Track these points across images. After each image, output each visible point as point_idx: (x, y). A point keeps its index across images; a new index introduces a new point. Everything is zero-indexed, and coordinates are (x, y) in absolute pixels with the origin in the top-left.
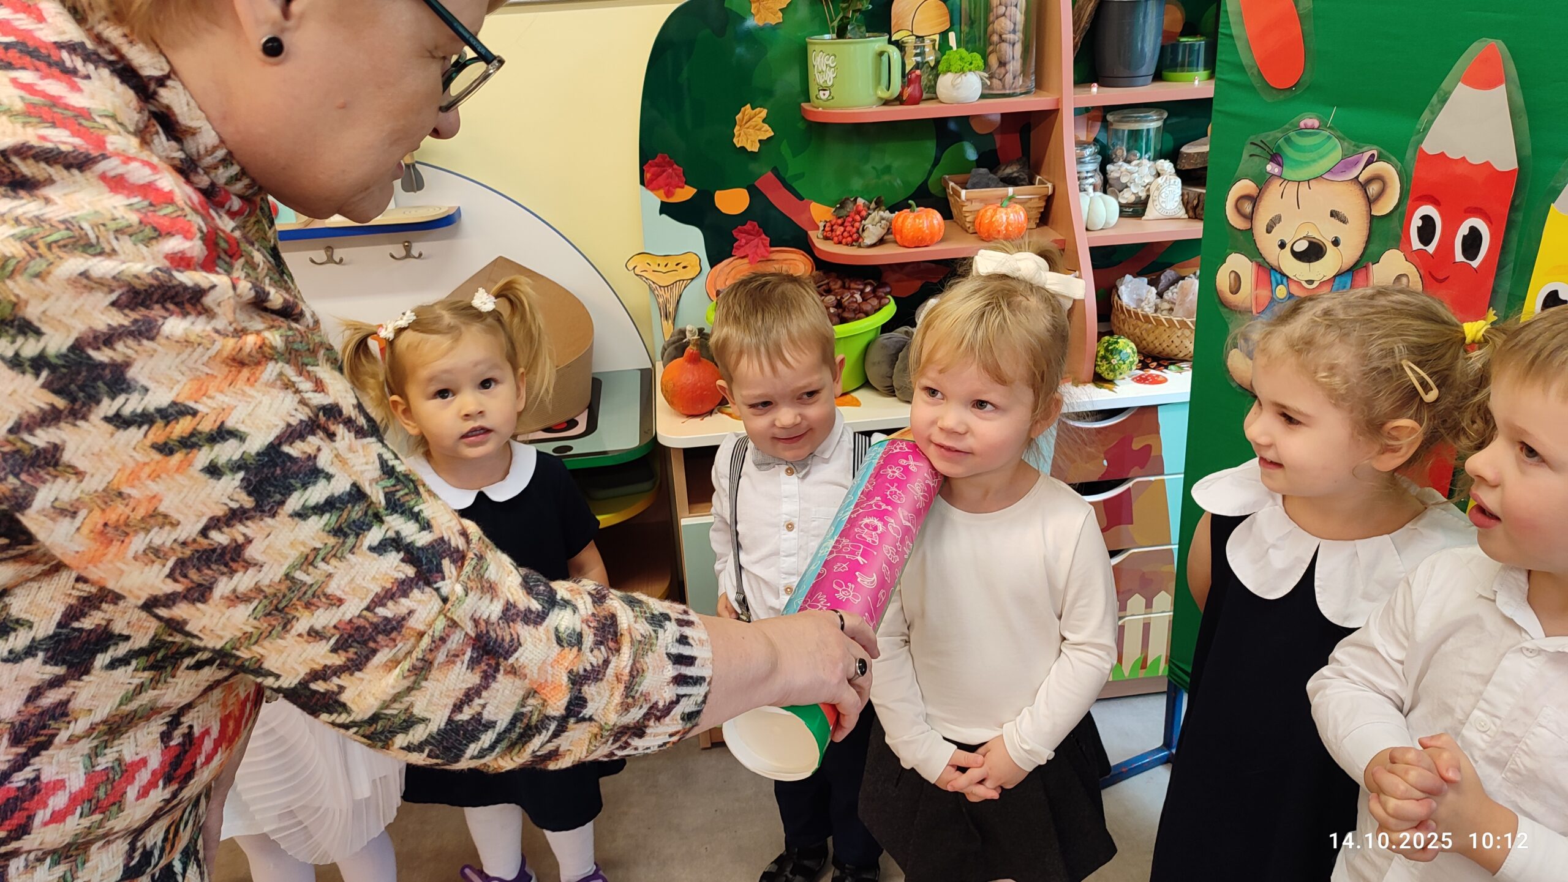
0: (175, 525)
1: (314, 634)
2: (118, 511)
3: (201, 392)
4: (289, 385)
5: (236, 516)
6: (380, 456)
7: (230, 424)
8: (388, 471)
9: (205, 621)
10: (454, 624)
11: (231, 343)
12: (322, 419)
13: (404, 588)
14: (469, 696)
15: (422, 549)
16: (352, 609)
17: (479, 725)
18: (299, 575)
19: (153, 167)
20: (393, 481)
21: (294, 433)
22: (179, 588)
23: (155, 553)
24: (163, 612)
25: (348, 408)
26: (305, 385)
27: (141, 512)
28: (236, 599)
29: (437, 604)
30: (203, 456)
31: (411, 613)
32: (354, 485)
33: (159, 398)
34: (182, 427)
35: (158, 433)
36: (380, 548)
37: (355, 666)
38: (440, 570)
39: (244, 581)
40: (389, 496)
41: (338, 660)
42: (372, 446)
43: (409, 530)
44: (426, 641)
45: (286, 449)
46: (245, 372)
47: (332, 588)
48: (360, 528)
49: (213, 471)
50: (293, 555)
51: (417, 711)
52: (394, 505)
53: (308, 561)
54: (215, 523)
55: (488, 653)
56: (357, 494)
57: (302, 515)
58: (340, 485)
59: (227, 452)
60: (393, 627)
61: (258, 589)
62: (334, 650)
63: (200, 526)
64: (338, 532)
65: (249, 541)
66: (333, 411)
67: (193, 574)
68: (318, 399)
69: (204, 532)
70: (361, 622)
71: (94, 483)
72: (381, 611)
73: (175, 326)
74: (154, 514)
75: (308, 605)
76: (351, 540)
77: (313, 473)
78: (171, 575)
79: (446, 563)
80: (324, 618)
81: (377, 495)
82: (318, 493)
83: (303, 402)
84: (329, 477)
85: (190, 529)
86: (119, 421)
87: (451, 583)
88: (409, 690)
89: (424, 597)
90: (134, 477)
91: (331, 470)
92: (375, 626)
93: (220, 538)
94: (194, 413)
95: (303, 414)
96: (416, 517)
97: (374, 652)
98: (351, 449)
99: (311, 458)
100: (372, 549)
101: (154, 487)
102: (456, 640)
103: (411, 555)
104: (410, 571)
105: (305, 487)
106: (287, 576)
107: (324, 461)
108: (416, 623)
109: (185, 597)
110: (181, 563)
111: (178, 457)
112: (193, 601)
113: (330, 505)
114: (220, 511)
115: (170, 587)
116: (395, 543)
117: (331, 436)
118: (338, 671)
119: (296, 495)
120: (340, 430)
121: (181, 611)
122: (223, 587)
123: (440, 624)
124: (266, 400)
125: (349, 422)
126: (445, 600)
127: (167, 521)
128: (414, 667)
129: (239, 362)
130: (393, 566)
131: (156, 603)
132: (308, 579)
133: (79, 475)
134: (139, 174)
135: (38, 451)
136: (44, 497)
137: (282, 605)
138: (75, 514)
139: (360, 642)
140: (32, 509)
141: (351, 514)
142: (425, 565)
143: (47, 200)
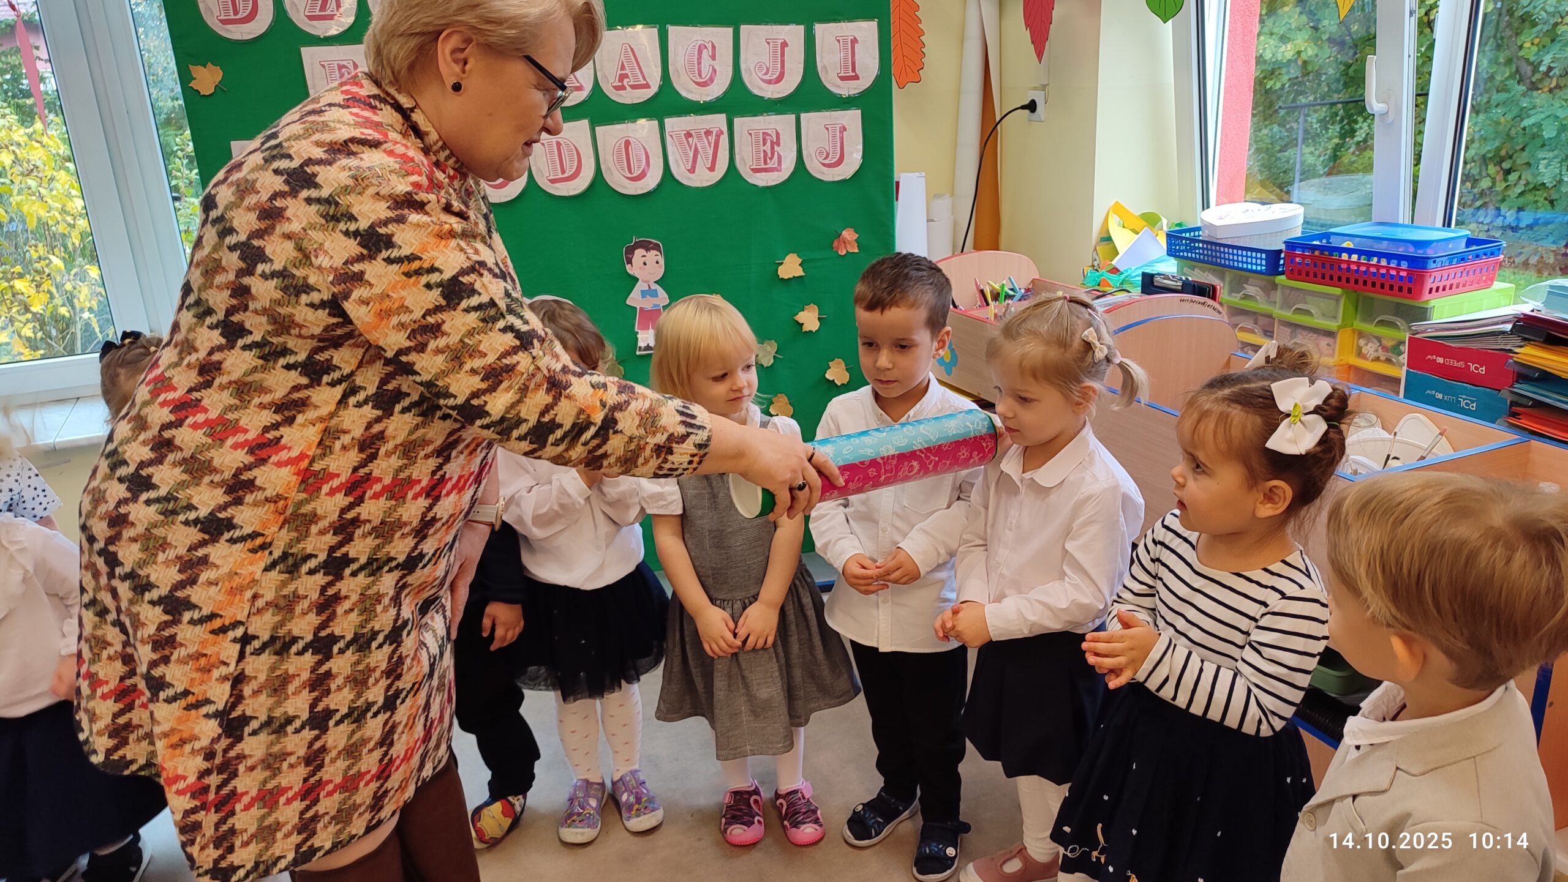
0: (411, 312)
1: (474, 371)
2: (387, 304)
3: (424, 249)
4: (461, 250)
5: (438, 309)
6: (504, 288)
7: (436, 265)
8: (508, 294)
9: (423, 363)
10: (538, 368)
11: (436, 228)
12: (477, 267)
13: (514, 350)
14: (546, 409)
15: (524, 333)
16: (491, 359)
17: (553, 426)
18: (466, 340)
19: (406, 147)
20: (510, 300)
21: (464, 272)
22: (412, 344)
23: (402, 326)
25: (490, 263)
26: (470, 250)
27: (396, 306)
28: (438, 351)
29: (530, 360)
30: (424, 280)
31: (518, 363)
32: (491, 299)
33: (406, 251)
34: (415, 265)
35: (405, 267)
36: (504, 330)
37: (492, 389)
38: (532, 344)
39: (441, 342)
40: (508, 306)
41: (484, 386)
42: (501, 282)
43: (518, 323)
44: (525, 376)
45: (461, 279)
46: (443, 242)
47: (482, 348)
48: (495, 320)
49: (428, 286)
50: (464, 330)
51: (522, 414)
52: (510, 311)
53: (471, 333)
54: (428, 313)
55: (554, 385)
56: (492, 303)
57: (468, 311)
58: (485, 299)
59: (434, 278)
60: (510, 369)
61: (448, 346)
62: (482, 380)
63: (422, 313)
64: (483, 320)
65: (444, 322)
66: (482, 264)
67: (418, 337)
68: (476, 258)
69: (424, 317)
70: (494, 366)
71: (377, 290)
72: (504, 361)
73: (414, 217)
74: (402, 307)
75: (470, 356)
76: (490, 325)
77: (471, 291)
78: (408, 338)
79: (535, 341)
80: (477, 363)
81: (502, 305)
82: (474, 301)
83: (469, 258)
84: (480, 294)
85: (417, 314)
86: (389, 261)
87: (537, 350)
88: (518, 403)
89: (525, 356)
90: (394, 288)
91: (480, 291)
92: (502, 368)
93: (431, 320)
94: (421, 259)
95: (468, 264)
96: (521, 318)
97: (501, 382)
98: (491, 282)
99: (472, 284)
100: (500, 330)
101: (404, 293)
102: (539, 376)
103: (518, 335)
104: (518, 343)
105: (468, 297)
106: (461, 340)
107: (477, 286)
108: (521, 368)
109: (415, 350)
110: (413, 331)
111: (414, 279)
112: (418, 352)
113: (479, 307)
114: (430, 306)
115: (408, 344)
116: (510, 328)
117: (481, 275)
118: (484, 392)
119: (464, 301)
120: (486, 273)
121: (413, 357)
122: (432, 345)
123: (532, 367)
124: (452, 255)
125: (490, 270)
126: (534, 358)
127: (407, 310)
128: (520, 389)
129: (440, 236)
130: (509, 340)
131: (401, 352)
132: (470, 343)
133: (371, 285)
134: (400, 149)
135: (355, 274)
136: (356, 294)
137: (458, 356)
138: (368, 304)
139: (495, 376)
140: (350, 300)
141: (490, 312)
142: (525, 341)
143: (362, 159)
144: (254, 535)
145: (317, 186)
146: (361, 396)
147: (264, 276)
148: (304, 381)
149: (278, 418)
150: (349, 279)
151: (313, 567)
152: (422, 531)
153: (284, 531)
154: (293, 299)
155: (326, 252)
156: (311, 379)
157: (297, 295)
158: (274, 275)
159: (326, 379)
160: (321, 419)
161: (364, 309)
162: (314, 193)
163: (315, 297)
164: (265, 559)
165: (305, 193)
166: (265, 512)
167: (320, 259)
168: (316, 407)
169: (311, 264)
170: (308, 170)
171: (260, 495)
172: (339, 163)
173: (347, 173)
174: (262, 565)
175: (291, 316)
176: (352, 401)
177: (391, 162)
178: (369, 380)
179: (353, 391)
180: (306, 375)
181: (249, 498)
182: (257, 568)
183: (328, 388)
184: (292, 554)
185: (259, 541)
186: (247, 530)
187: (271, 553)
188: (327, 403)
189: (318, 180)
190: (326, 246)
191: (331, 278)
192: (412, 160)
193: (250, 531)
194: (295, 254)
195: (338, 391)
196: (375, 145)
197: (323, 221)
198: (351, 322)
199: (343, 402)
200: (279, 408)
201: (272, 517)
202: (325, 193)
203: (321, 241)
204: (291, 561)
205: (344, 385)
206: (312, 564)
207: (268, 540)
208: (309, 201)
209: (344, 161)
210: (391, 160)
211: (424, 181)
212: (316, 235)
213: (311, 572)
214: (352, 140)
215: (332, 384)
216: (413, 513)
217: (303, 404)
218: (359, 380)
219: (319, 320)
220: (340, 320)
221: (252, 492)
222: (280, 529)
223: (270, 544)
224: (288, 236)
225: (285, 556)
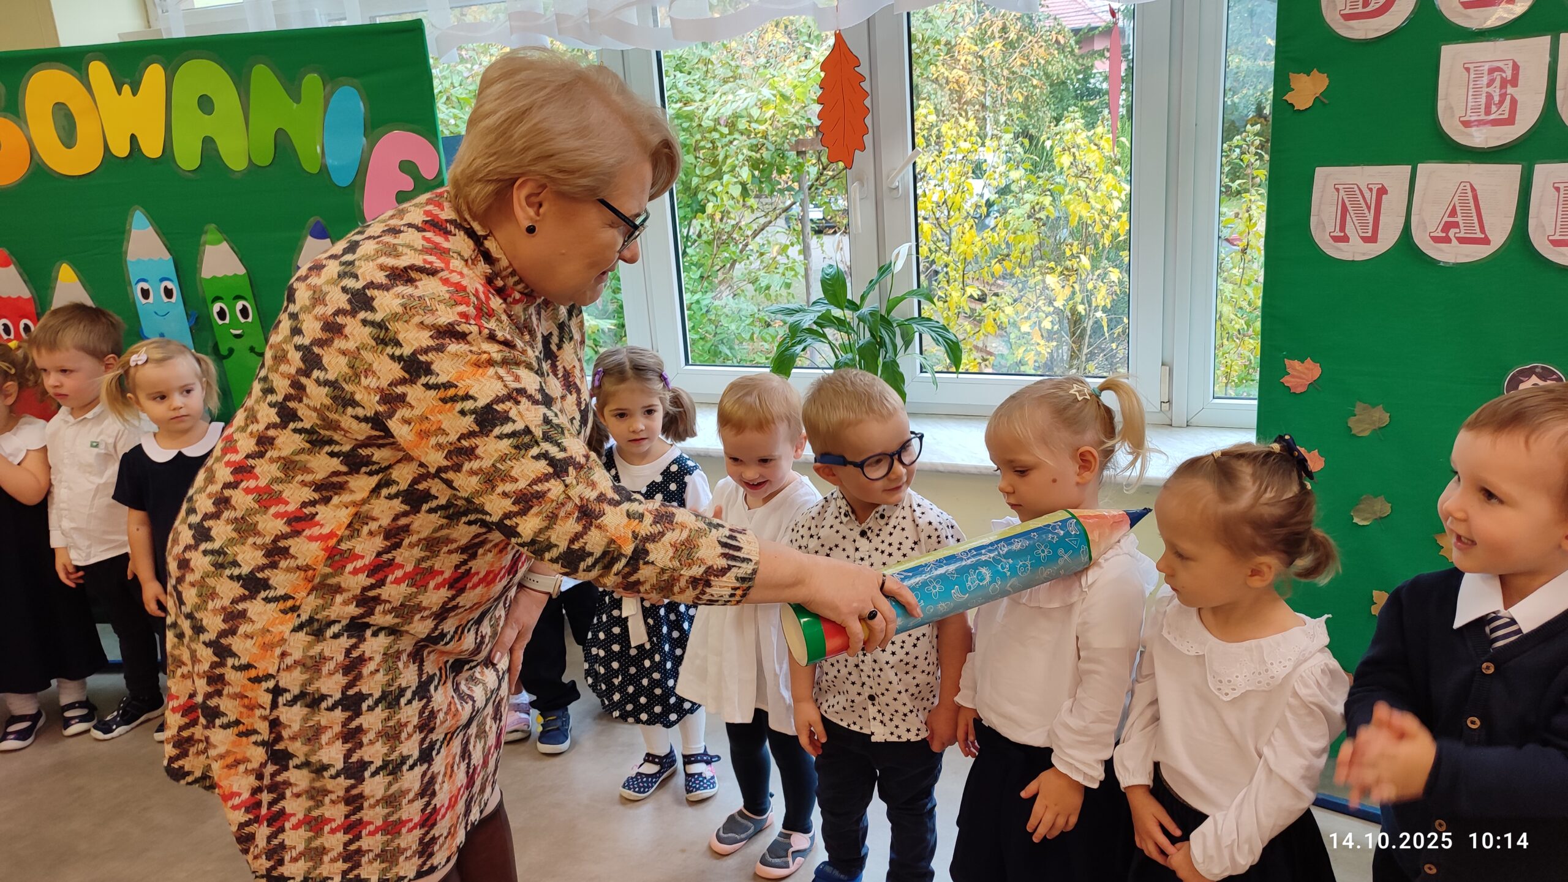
0: (447, 435)
1: (505, 495)
2: (426, 426)
3: (460, 377)
4: (500, 378)
5: (471, 434)
6: (544, 414)
7: (471, 393)
8: (544, 422)
9: (460, 482)
10: (569, 498)
11: (475, 357)
12: (515, 394)
13: (546, 478)
14: (577, 537)
15: (559, 460)
16: (522, 484)
17: (583, 554)
18: (498, 465)
20: (546, 427)
21: (499, 400)
22: (449, 464)
23: (439, 446)
24: (443, 475)
25: (532, 390)
26: (509, 379)
27: (435, 427)
28: (472, 473)
29: (562, 488)
30: (459, 406)
31: (549, 490)
32: (527, 426)
33: (443, 379)
34: (451, 392)
35: (442, 393)
36: (537, 458)
37: (523, 513)
38: (567, 472)
39: (475, 465)
40: (544, 433)
41: (515, 509)
42: (543, 409)
43: (554, 451)
44: (555, 504)
45: (495, 406)
46: (481, 371)
47: (513, 473)
48: (528, 447)
49: (463, 413)
50: (496, 456)
51: (553, 540)
52: (547, 438)
53: (503, 459)
54: (464, 436)
55: (586, 515)
56: (527, 431)
57: (500, 437)
58: (519, 426)
59: (469, 405)
60: (540, 496)
61: (481, 469)
62: (514, 504)
63: (457, 437)
64: (517, 447)
65: (477, 447)
66: (522, 391)
67: (454, 458)
68: (515, 385)
69: (459, 440)
70: (526, 491)
71: (417, 412)
72: (535, 487)
73: (453, 347)
74: (440, 429)
75: (502, 480)
76: (523, 452)
77: (506, 419)
78: (446, 457)
79: (569, 469)
80: (509, 487)
81: (538, 432)
82: (508, 428)
83: (505, 386)
84: (514, 422)
85: (453, 437)
86: (428, 387)
87: (570, 478)
88: (547, 528)
89: (557, 483)
90: (432, 411)
91: (515, 418)
92: (532, 494)
93: (465, 443)
94: (456, 387)
95: (505, 392)
96: (559, 445)
97: (531, 507)
98: (527, 410)
99: (507, 412)
100: (533, 457)
101: (440, 417)
102: (570, 505)
104: (551, 470)
105: (502, 425)
106: (493, 465)
107: (513, 414)
108: (550, 495)
109: (452, 469)
110: (450, 452)
111: (449, 405)
112: (455, 471)
113: (514, 434)
114: (465, 431)
115: (445, 463)
116: (544, 455)
117: (518, 403)
118: (515, 515)
119: (498, 428)
120: (524, 400)
121: (450, 475)
122: (467, 466)
123: (563, 496)
124: (488, 384)
126: (566, 486)
127: (445, 433)
128: (548, 516)
129: (477, 365)
130: (542, 467)
131: (440, 470)
132: (502, 468)
133: (412, 407)
134: (455, 278)
135: (398, 396)
136: (399, 415)
137: (491, 478)
138: (410, 424)
139: (526, 501)
140: (394, 419)
141: (523, 440)
142: (559, 468)
143: (416, 287)
144: (286, 597)
145: (373, 309)
146: (393, 490)
147: (317, 381)
148: (344, 469)
149: (316, 496)
150: (392, 400)
151: (336, 631)
152: (442, 615)
153: (312, 597)
154: (341, 409)
155: (374, 373)
156: (350, 468)
157: (345, 406)
158: (326, 383)
159: (364, 469)
160: (354, 504)
161: (406, 429)
162: (369, 316)
163: (360, 412)
164: (293, 621)
165: (362, 315)
166: (296, 577)
167: (369, 380)
168: (352, 491)
169: (359, 383)
170: (369, 293)
171: (293, 563)
172: (396, 289)
173: (400, 301)
174: (291, 626)
175: (338, 421)
176: (385, 492)
177: (443, 291)
178: (403, 475)
179: (388, 483)
180: (346, 464)
181: (283, 564)
182: (286, 629)
183: (366, 476)
184: (318, 620)
185: (290, 603)
186: (281, 592)
187: (299, 616)
188: (362, 489)
189: (375, 304)
190: (375, 366)
191: (377, 398)
192: (464, 289)
193: (283, 594)
194: (346, 370)
195: (375, 479)
196: (432, 272)
197: (374, 344)
198: (393, 437)
199: (376, 491)
200: (318, 487)
201: (302, 583)
202: (378, 317)
203: (370, 361)
204: (316, 625)
205: (381, 475)
206: (335, 628)
207: (298, 604)
208: (365, 322)
209: (400, 289)
210: (445, 288)
211: (471, 311)
212: (367, 356)
213: (336, 636)
214: (412, 267)
215: (370, 474)
216: (434, 600)
217: (341, 488)
218: (395, 474)
219: (363, 431)
220: (382, 434)
221: (286, 559)
222: (308, 594)
223: (299, 607)
224: (344, 353)
225: (311, 620)
